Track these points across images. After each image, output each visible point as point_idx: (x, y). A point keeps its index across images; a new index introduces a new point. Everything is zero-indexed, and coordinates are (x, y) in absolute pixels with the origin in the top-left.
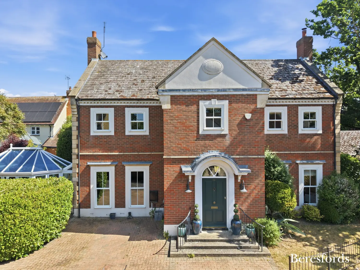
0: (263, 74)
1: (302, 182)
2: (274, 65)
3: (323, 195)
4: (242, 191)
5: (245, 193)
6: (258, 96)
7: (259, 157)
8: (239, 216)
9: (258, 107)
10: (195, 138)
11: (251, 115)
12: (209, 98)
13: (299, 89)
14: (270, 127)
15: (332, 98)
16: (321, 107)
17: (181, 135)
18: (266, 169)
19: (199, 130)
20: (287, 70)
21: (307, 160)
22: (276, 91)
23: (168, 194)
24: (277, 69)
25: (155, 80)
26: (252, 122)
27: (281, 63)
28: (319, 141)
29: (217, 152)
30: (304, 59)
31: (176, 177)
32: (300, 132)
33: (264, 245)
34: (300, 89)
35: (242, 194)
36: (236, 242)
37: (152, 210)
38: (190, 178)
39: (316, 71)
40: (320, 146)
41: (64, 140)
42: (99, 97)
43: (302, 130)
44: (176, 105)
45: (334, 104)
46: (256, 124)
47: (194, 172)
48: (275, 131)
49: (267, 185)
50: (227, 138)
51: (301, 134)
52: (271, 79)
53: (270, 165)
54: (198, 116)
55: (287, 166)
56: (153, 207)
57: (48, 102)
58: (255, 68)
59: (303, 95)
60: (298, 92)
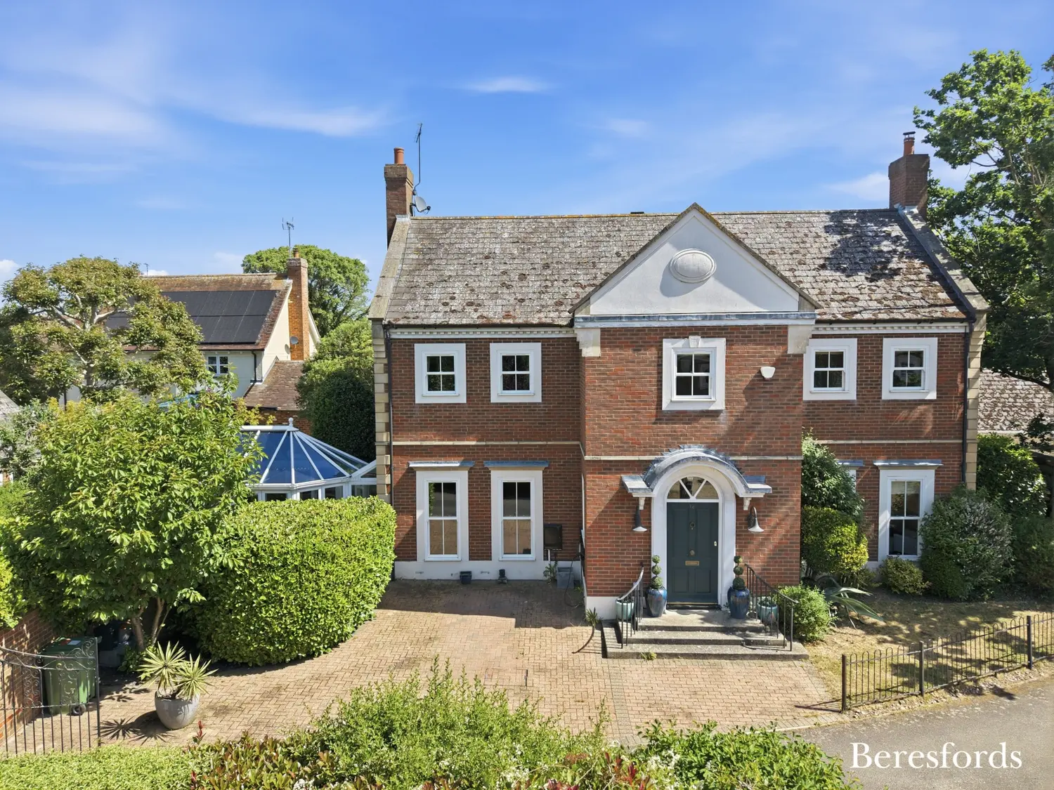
0: (805, 255)
1: (885, 509)
2: (831, 226)
3: (930, 538)
4: (752, 530)
5: (758, 534)
6: (790, 330)
7: (790, 458)
8: (745, 581)
9: (789, 352)
10: (653, 419)
11: (773, 369)
12: (683, 334)
13: (888, 296)
14: (816, 385)
15: (961, 321)
16: (935, 340)
17: (624, 413)
18: (803, 483)
19: (661, 401)
20: (863, 241)
21: (900, 458)
22: (832, 300)
23: (596, 534)
24: (839, 237)
25: (550, 272)
26: (776, 384)
27: (849, 221)
28: (930, 417)
29: (700, 447)
30: (906, 212)
31: (611, 500)
32: (886, 396)
33: (795, 639)
34: (890, 296)
35: (753, 536)
36: (737, 633)
37: (550, 565)
38: (642, 502)
39: (932, 248)
40: (931, 427)
41: (331, 404)
42: (434, 319)
43: (889, 392)
44: (613, 347)
45: (965, 333)
46: (784, 388)
47: (652, 490)
48: (829, 394)
49: (804, 517)
50: (722, 417)
51: (889, 401)
52: (823, 267)
53: (812, 474)
54: (660, 373)
55: (852, 473)
56: (551, 560)
57: (240, 289)
58: (785, 235)
59: (895, 311)
60: (885, 302)
